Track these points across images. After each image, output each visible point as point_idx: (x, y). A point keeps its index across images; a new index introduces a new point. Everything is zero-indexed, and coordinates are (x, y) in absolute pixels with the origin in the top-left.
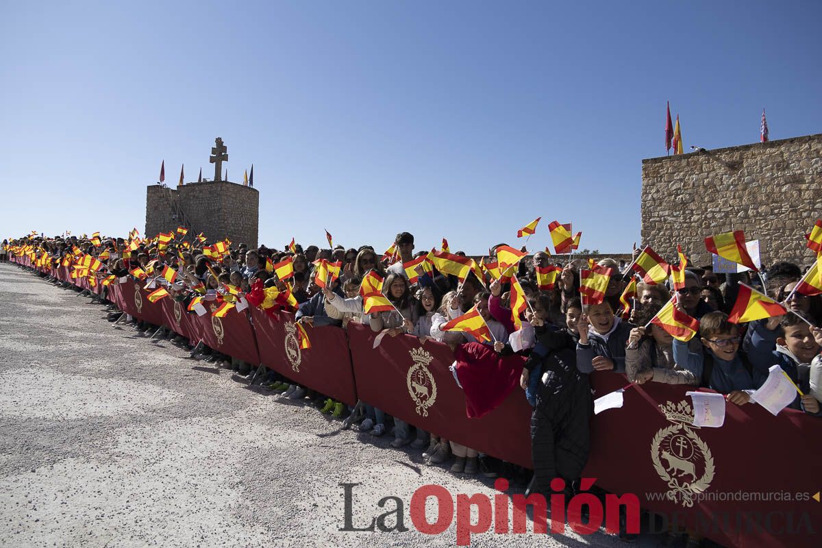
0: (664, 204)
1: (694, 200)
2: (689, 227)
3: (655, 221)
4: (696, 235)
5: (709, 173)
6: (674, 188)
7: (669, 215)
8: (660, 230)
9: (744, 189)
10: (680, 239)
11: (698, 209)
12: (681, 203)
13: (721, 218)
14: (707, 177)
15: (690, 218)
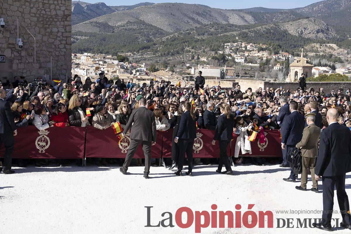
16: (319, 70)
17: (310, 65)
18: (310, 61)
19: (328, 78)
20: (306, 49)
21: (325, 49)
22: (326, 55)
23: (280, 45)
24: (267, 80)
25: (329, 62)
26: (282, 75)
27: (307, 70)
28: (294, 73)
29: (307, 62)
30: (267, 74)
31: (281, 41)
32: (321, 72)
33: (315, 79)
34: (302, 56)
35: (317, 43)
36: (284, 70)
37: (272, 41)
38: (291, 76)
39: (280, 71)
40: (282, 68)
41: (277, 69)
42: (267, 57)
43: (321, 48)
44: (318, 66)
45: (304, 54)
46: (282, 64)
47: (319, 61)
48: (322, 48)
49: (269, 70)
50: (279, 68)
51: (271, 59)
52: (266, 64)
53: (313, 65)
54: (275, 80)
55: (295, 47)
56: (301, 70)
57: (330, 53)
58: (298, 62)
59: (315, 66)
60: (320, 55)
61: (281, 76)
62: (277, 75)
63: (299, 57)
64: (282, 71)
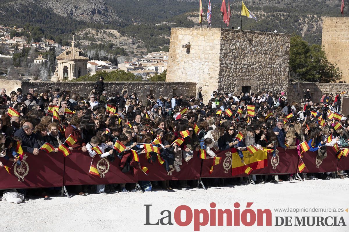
0: (228, 57)
1: (238, 57)
2: (236, 71)
3: (224, 67)
4: (238, 76)
5: (243, 42)
6: (232, 48)
7: (229, 64)
8: (226, 72)
9: (253, 54)
10: (232, 78)
11: (239, 62)
12: (234, 58)
13: (246, 68)
14: (242, 45)
15: (236, 67)
16: (96, 64)
17: (84, 58)
18: (83, 52)
19: (108, 77)
20: (78, 35)
21: (104, 37)
22: (104, 45)
23: (42, 29)
24: (25, 78)
25: (109, 54)
26: (46, 72)
27: (80, 64)
28: (63, 69)
29: (80, 54)
30: (25, 70)
31: (43, 23)
32: (99, 68)
33: (92, 78)
34: (73, 46)
35: (93, 27)
36: (49, 64)
37: (31, 23)
38: (59, 72)
39: (42, 65)
40: (46, 61)
41: (38, 62)
42: (24, 46)
43: (97, 35)
44: (95, 60)
45: (76, 43)
46: (45, 56)
47: (97, 52)
48: (99, 35)
49: (27, 64)
50: (41, 61)
51: (30, 48)
52: (23, 56)
53: (88, 58)
54: (36, 79)
55: (63, 33)
56: (72, 65)
57: (110, 42)
58: (67, 54)
59: (91, 59)
60: (96, 44)
61: (44, 72)
62: (39, 72)
63: (68, 47)
64: (46, 66)
